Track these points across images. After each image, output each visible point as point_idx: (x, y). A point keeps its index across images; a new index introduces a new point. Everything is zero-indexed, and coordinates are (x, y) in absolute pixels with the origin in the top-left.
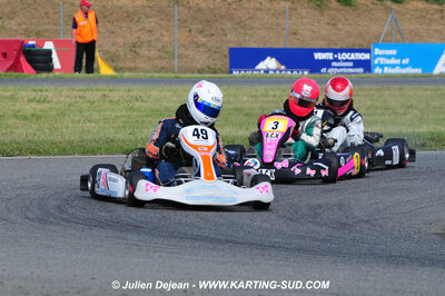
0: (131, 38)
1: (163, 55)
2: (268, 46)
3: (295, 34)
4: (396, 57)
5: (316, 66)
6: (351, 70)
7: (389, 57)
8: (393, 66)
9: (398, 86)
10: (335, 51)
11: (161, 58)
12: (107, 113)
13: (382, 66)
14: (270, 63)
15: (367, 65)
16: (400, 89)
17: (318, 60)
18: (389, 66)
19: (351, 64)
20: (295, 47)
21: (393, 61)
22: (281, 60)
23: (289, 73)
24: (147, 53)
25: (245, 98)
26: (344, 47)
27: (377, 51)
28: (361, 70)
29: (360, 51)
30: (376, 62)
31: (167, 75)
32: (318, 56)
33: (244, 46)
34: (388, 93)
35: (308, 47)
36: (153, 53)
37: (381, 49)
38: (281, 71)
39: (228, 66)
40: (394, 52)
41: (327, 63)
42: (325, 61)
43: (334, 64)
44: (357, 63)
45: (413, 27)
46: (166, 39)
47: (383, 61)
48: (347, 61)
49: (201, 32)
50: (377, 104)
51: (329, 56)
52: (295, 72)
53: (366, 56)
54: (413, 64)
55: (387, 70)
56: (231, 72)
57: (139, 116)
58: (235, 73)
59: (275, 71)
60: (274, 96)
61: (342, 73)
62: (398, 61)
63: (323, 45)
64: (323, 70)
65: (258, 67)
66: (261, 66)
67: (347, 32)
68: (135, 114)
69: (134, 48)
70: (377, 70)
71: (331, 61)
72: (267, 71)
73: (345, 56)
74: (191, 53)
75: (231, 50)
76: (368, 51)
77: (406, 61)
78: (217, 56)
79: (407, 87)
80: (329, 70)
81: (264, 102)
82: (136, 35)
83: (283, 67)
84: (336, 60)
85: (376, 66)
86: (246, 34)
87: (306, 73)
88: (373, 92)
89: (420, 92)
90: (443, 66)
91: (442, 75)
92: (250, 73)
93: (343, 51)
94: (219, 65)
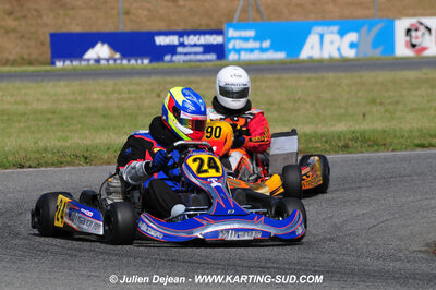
2: (94, 29)
3: (127, 13)
4: (255, 39)
5: (158, 53)
6: (200, 57)
7: (246, 39)
8: (251, 50)
9: (275, 76)
10: (181, 34)
13: (238, 51)
14: (101, 51)
15: (219, 51)
16: (278, 79)
17: (161, 46)
18: (246, 50)
19: (200, 49)
21: (251, 44)
22: (114, 46)
23: (125, 62)
25: (95, 96)
26: (188, 28)
27: (231, 33)
28: (212, 56)
29: (211, 32)
30: (230, 45)
32: (160, 40)
33: (65, 30)
34: (264, 84)
35: (144, 29)
37: (236, 28)
38: (115, 60)
39: (49, 55)
40: (251, 33)
41: (171, 49)
42: (169, 46)
43: (180, 50)
44: (208, 48)
47: (239, 44)
48: (195, 45)
49: (10, 14)
51: (173, 40)
52: (133, 62)
54: (275, 47)
55: (244, 56)
56: (53, 64)
58: (59, 64)
59: (108, 60)
60: (129, 92)
61: (190, 61)
62: (257, 44)
63: (161, 26)
64: (167, 58)
65: (86, 56)
66: (91, 54)
67: (191, 10)
70: (232, 56)
71: (175, 47)
72: (98, 61)
73: (193, 39)
75: (53, 36)
76: (220, 32)
77: (266, 44)
78: (32, 43)
79: (285, 76)
80: (176, 58)
81: (119, 100)
83: (117, 55)
84: (182, 45)
85: (230, 51)
86: (66, 15)
87: (146, 61)
89: (302, 82)
90: (312, 49)
91: (311, 59)
92: (76, 63)
93: (188, 33)
94: (35, 54)
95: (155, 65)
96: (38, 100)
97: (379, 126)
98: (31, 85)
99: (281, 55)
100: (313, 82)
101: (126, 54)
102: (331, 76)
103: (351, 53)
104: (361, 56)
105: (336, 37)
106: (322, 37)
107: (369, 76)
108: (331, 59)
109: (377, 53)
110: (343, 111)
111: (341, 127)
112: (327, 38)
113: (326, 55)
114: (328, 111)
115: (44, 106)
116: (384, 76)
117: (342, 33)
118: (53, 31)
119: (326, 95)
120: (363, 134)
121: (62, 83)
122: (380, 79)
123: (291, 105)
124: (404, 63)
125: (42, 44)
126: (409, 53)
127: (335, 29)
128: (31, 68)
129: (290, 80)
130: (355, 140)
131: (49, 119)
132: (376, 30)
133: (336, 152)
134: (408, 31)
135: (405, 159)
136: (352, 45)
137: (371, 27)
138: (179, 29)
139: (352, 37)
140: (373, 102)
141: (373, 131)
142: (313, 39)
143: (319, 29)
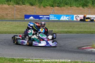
0: (6, 13)
1: (12, 16)
2: (31, 14)
3: (36, 12)
4: (54, 17)
5: (40, 18)
6: (46, 19)
7: (52, 17)
8: (53, 19)
9: (56, 22)
10: (43, 16)
11: (11, 16)
12: (7, 26)
13: (51, 19)
14: (32, 18)
15: (49, 18)
17: (40, 17)
18: (52, 18)
19: (46, 18)
20: (36, 15)
21: (53, 18)
24: (9, 15)
26: (44, 15)
27: (50, 16)
28: (48, 19)
29: (47, 16)
30: (50, 18)
31: (14, 19)
32: (40, 16)
33: (26, 14)
34: (55, 23)
35: (38, 15)
36: (10, 15)
37: (51, 15)
39: (24, 18)
40: (53, 16)
41: (42, 18)
42: (41, 17)
43: (43, 18)
44: (47, 18)
45: (56, 12)
46: (13, 13)
47: (51, 18)
49: (19, 12)
50: (54, 25)
51: (42, 16)
53: (49, 17)
54: (57, 18)
55: (52, 19)
57: (13, 27)
58: (26, 19)
61: (44, 20)
62: (54, 18)
63: (40, 15)
64: (41, 19)
65: (29, 18)
66: (30, 18)
67: (45, 12)
68: (12, 26)
69: (7, 14)
70: (50, 19)
71: (42, 17)
72: (31, 19)
73: (45, 17)
74: (17, 15)
75: (25, 15)
76: (49, 16)
77: (55, 18)
78: (22, 16)
79: (58, 22)
80: (42, 19)
82: (7, 12)
83: (34, 18)
84: (43, 17)
86: (27, 12)
87: (38, 19)
88: (52, 23)
89: (60, 23)
90: (62, 19)
91: (62, 20)
92: (28, 19)
93: (44, 16)
94: (22, 18)
95: (39, 20)
96: (23, 24)
97: (71, 30)
98: (22, 22)
99: (57, 19)
100: (62, 23)
101: (35, 18)
102: (64, 23)
103: (67, 20)
104: (69, 20)
105: (65, 17)
106: (63, 17)
107: (70, 23)
108: (65, 20)
109: (71, 20)
110: (66, 28)
111: (66, 30)
112: (64, 17)
113: (64, 20)
114: (64, 28)
115: (23, 25)
116: (72, 23)
117: (66, 17)
118: (25, 14)
119: (64, 25)
120: (69, 31)
121: (26, 22)
122: (71, 23)
123: (58, 26)
124: (75, 21)
125: (23, 16)
126: (76, 20)
127: (65, 16)
128: (21, 20)
129: (59, 23)
130: (68, 32)
131: (24, 27)
132: (71, 16)
133: (65, 33)
134: (76, 17)
135: (75, 35)
136: (68, 18)
137: (70, 16)
138: (43, 15)
139: (68, 17)
140: (70, 27)
141: (70, 31)
142: (62, 17)
143: (63, 16)
